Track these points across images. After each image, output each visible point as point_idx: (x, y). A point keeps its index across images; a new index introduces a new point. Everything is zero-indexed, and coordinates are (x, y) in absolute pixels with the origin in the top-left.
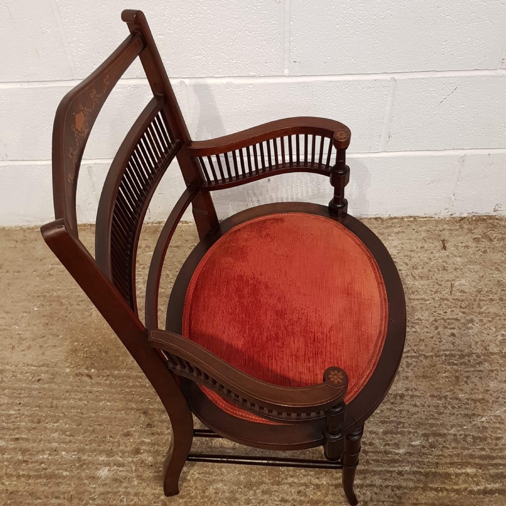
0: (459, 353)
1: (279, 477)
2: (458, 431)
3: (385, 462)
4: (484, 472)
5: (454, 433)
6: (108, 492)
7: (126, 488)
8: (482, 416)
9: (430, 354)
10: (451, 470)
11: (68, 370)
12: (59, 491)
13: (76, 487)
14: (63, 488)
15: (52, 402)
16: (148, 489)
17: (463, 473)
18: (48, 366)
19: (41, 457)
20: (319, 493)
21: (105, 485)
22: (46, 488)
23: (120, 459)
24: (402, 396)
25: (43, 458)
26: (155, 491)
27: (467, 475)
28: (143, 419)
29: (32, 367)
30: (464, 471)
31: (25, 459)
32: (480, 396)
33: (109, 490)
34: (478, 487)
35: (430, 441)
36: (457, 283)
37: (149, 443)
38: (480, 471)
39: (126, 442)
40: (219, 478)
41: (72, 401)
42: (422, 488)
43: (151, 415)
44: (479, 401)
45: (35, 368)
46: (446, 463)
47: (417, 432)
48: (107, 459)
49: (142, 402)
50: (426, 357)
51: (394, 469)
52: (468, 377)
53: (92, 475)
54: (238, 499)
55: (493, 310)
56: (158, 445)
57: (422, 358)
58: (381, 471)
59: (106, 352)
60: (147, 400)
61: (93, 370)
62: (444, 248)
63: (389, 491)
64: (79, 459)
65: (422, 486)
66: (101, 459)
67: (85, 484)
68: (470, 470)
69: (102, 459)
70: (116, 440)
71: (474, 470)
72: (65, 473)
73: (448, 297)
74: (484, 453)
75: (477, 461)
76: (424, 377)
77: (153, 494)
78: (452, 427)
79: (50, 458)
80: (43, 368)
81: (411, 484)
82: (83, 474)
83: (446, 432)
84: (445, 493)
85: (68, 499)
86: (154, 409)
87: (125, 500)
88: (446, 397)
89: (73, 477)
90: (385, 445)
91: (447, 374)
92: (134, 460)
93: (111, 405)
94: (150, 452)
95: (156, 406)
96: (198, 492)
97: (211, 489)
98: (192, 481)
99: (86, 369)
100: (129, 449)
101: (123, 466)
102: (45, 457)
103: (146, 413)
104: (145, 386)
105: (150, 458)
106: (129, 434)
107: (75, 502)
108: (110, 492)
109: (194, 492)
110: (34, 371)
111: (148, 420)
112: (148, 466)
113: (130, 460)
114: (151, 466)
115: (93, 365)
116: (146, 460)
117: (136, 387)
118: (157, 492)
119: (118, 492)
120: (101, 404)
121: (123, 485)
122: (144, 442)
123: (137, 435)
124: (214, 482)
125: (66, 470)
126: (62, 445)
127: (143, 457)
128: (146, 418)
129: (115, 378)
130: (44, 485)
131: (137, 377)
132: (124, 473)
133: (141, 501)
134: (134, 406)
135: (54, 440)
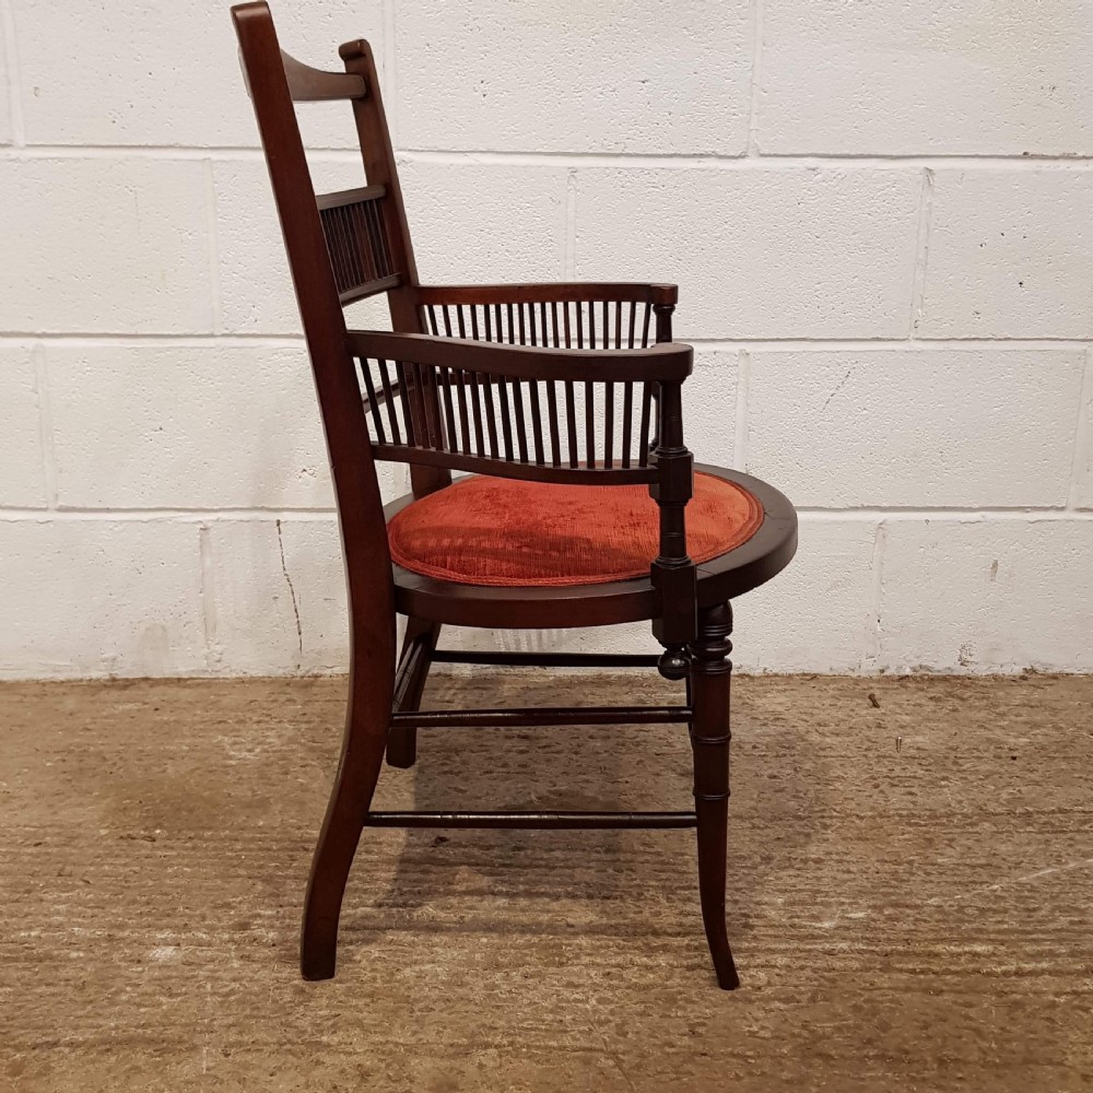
0: (928, 813)
1: (561, 955)
2: (946, 901)
3: (792, 937)
4: (1010, 950)
5: (935, 904)
6: (170, 977)
7: (213, 971)
8: (992, 884)
9: (870, 814)
10: (939, 948)
11: (103, 832)
12: (56, 977)
13: (96, 972)
15: (62, 870)
16: (264, 973)
17: (966, 953)
18: (61, 826)
19: (23, 934)
20: (652, 976)
21: (163, 966)
22: (27, 973)
23: (204, 936)
24: (818, 861)
25: (29, 936)
26: (279, 975)
27: (976, 954)
28: (261, 888)
29: (27, 829)
30: (967, 949)
32: (983, 861)
33: (175, 974)
34: (1004, 968)
35: (886, 913)
36: (907, 740)
37: (270, 917)
38: (1002, 948)
39: (221, 915)
40: (427, 958)
41: (107, 868)
42: (881, 970)
44: (982, 866)
45: (32, 829)
46: (926, 940)
47: (856, 903)
48: (174, 936)
49: (261, 867)
50: (862, 818)
51: (815, 946)
52: (953, 840)
53: (136, 957)
54: (468, 984)
55: (984, 768)
56: (291, 918)
57: (854, 818)
58: (787, 950)
59: (191, 811)
60: (273, 865)
61: (158, 831)
62: (876, 705)
63: (808, 973)
64: (110, 938)
65: (879, 967)
66: (161, 936)
67: (119, 967)
68: (979, 948)
69: (163, 936)
70: (198, 912)
71: (991, 948)
72: (74, 955)
73: (894, 755)
74: (1006, 926)
75: (992, 936)
76: (859, 839)
77: (277, 979)
78: (931, 896)
79: (43, 935)
80: (49, 830)
81: (856, 965)
82: (116, 956)
83: (919, 902)
84: (932, 976)
85: (75, 987)
86: (287, 877)
87: (208, 987)
88: (911, 863)
89: (91, 960)
90: (791, 917)
91: (906, 836)
92: (236, 937)
93: (191, 873)
94: (272, 927)
95: (291, 872)
96: (378, 975)
97: (408, 972)
98: (364, 961)
99: (145, 830)
100: (224, 923)
101: (210, 945)
102: (33, 934)
103: (268, 880)
104: (269, 850)
105: (271, 935)
106: (228, 906)
107: (91, 990)
108: (176, 977)
109: (369, 975)
110: (31, 832)
111: (269, 889)
112: (266, 945)
113: (226, 936)
114: (274, 945)
115: (160, 826)
116: (263, 937)
117: (251, 850)
118: (284, 975)
119: (193, 977)
120: (170, 870)
121: (206, 967)
122: (259, 916)
123: (244, 907)
124: (416, 963)
125: (78, 950)
126: (74, 920)
127: (257, 933)
128: (268, 887)
129: (206, 840)
130: (24, 969)
131: (253, 840)
132: (210, 953)
133: (246, 987)
134: (242, 872)
135: (58, 913)
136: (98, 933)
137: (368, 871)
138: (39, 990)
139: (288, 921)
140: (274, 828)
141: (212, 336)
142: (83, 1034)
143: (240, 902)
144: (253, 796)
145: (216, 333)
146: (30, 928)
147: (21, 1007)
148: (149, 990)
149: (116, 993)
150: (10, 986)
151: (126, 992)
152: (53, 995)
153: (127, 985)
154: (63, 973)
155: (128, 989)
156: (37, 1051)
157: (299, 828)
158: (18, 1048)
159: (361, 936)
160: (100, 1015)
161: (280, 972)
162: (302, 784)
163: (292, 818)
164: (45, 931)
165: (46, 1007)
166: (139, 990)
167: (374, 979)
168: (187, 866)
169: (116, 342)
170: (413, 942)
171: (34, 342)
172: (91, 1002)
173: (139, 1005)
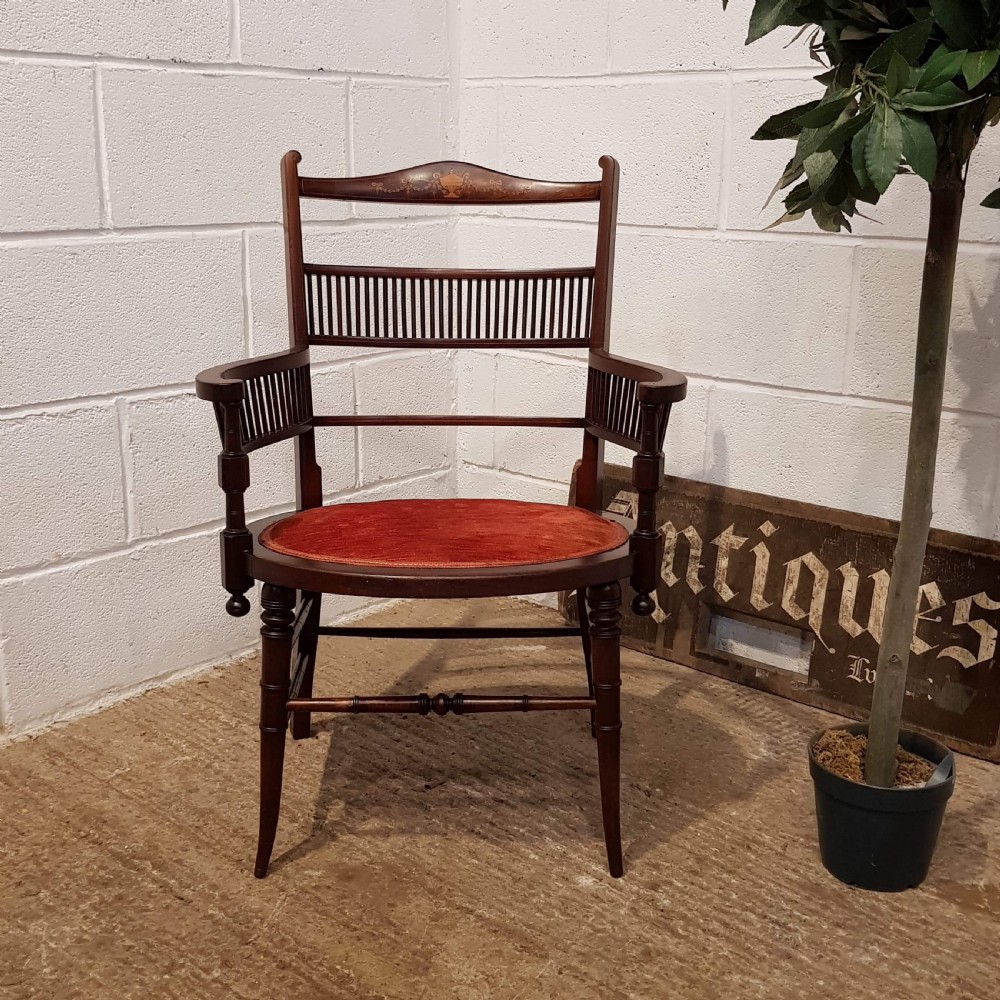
6: (574, 900)
7: (605, 909)
11: (623, 776)
12: (509, 867)
13: (534, 874)
14: (517, 866)
16: (636, 927)
21: (577, 891)
22: (495, 856)
23: (621, 881)
26: (644, 934)
28: (690, 863)
31: (494, 821)
33: (579, 899)
37: (677, 888)
39: (646, 871)
40: (761, 974)
43: (706, 865)
48: (603, 872)
49: (704, 848)
53: (567, 875)
59: (692, 784)
60: (714, 849)
61: (658, 790)
64: (564, 854)
66: (594, 867)
67: (550, 877)
69: (596, 869)
70: (632, 862)
72: (532, 856)
77: (640, 936)
79: (526, 834)
82: (556, 870)
85: (513, 878)
86: (716, 863)
87: (591, 919)
89: (539, 864)
92: (641, 891)
93: (654, 831)
94: (673, 896)
95: (721, 861)
96: (712, 969)
97: (737, 978)
98: (711, 954)
99: (650, 785)
100: (643, 879)
101: (621, 890)
102: (521, 830)
103: (699, 860)
104: (722, 837)
105: (666, 902)
106: (656, 867)
107: (521, 885)
108: (578, 902)
109: (707, 965)
110: (579, 757)
111: (696, 867)
112: (656, 908)
113: (635, 888)
114: (662, 911)
115: (662, 786)
116: (659, 900)
117: (709, 831)
118: (648, 936)
119: (589, 907)
120: (641, 822)
121: (603, 904)
122: (670, 884)
123: (667, 872)
124: (750, 974)
125: (537, 854)
126: (553, 831)
127: (657, 895)
128: (696, 865)
129: (686, 811)
130: (496, 852)
131: (718, 823)
132: (614, 896)
133: (614, 931)
134: (688, 846)
135: (548, 823)
136: (559, 847)
137: (780, 885)
138: (491, 871)
139: (687, 897)
140: (740, 821)
141: (840, 395)
142: (491, 913)
143: (667, 867)
144: (748, 790)
145: (844, 393)
146: (523, 827)
147: (473, 877)
148: (554, 903)
149: (534, 895)
150: (478, 860)
151: (540, 897)
152: (498, 878)
153: (544, 892)
154: (515, 866)
155: (542, 896)
156: (457, 911)
157: (759, 829)
158: (449, 904)
159: (728, 934)
160: (511, 905)
161: (647, 932)
162: (792, 794)
163: (761, 819)
164: (529, 831)
165: (486, 884)
166: (547, 899)
167: (708, 970)
168: (654, 825)
169: (768, 391)
170: (764, 958)
171: (712, 382)
172: (514, 893)
173: (539, 910)
